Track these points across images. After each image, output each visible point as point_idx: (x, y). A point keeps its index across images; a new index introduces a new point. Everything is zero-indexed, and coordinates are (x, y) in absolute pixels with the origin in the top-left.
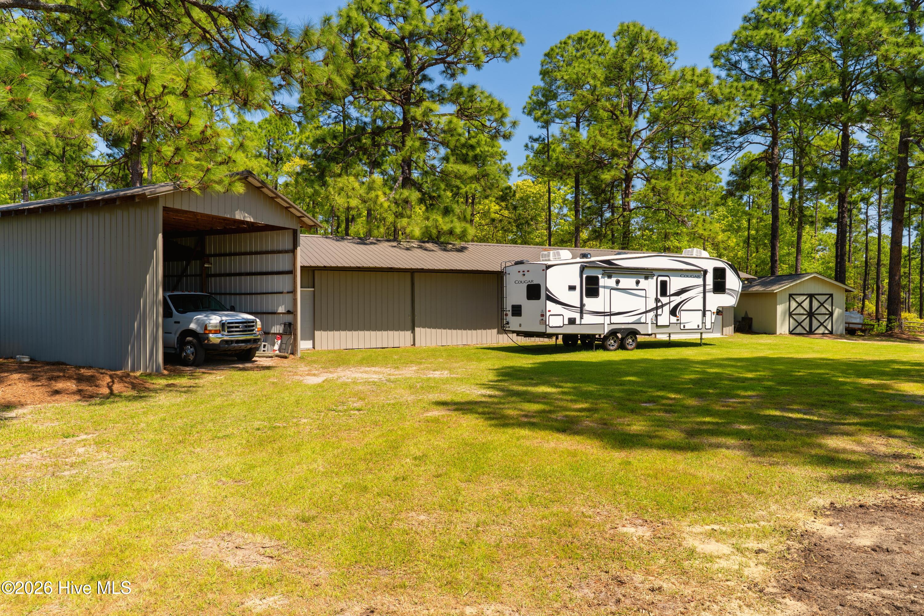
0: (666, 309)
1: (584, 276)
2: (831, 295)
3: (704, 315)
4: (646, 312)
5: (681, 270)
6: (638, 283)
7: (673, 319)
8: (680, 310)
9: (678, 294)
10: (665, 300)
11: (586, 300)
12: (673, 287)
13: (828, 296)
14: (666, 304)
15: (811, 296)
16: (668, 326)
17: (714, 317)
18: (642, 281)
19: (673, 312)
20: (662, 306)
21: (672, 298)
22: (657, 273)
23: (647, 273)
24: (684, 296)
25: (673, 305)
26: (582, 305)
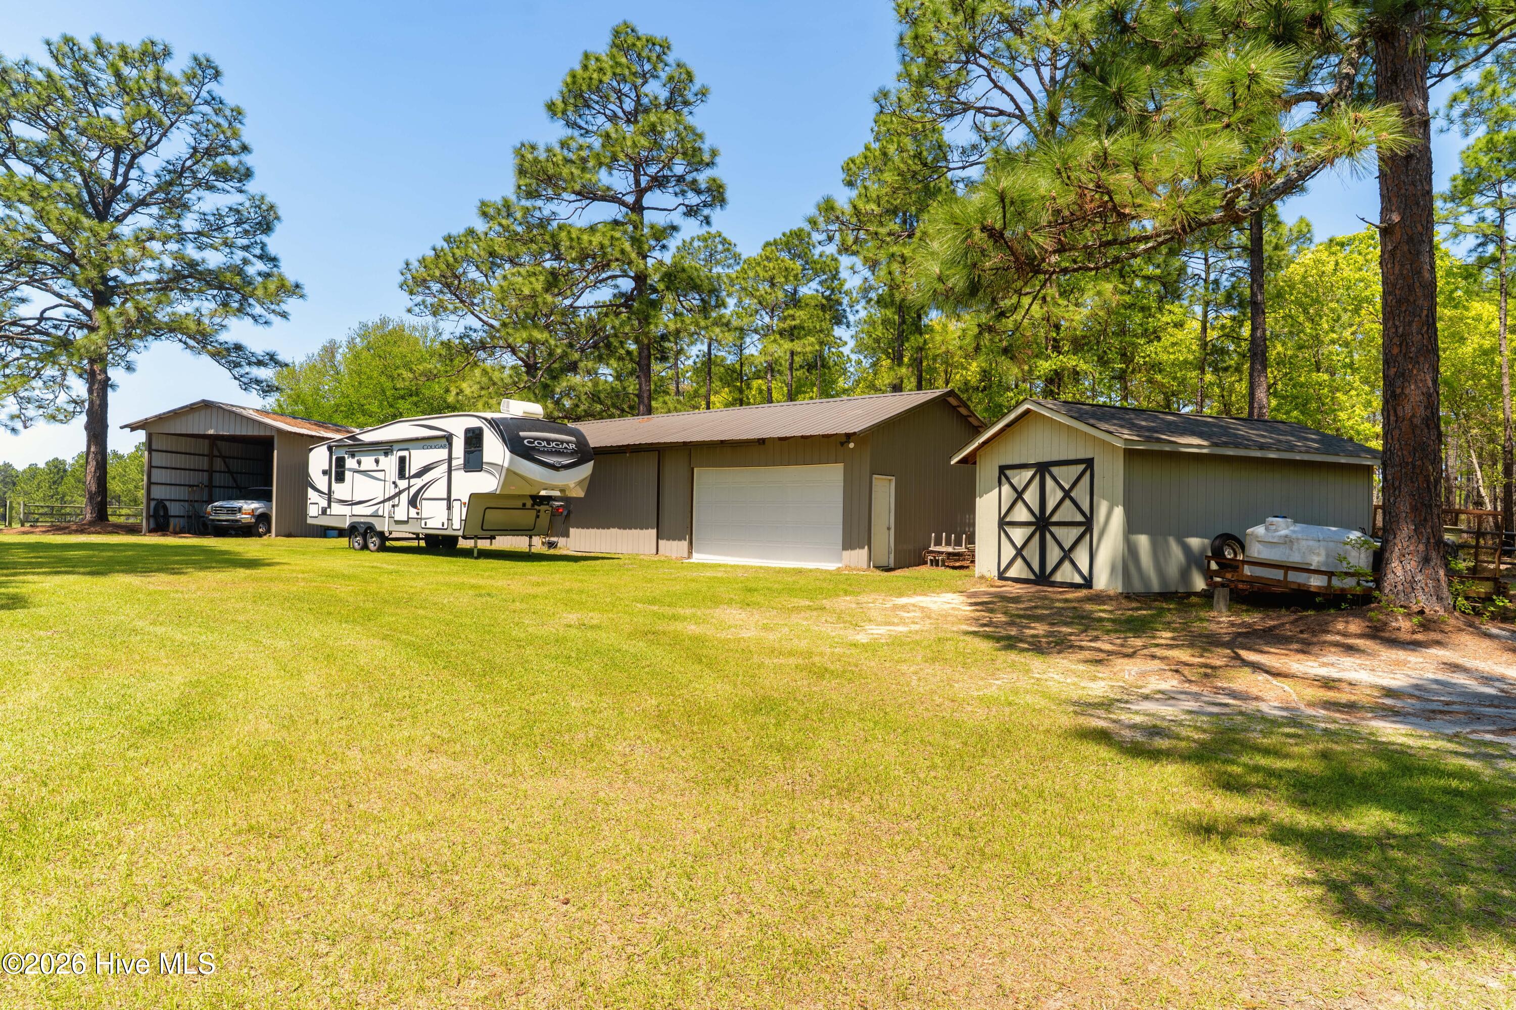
0: (404, 497)
1: (334, 458)
2: (1089, 463)
3: (449, 508)
4: (383, 502)
5: (424, 439)
6: (377, 462)
7: (413, 512)
8: (422, 499)
9: (419, 475)
10: (403, 484)
11: (335, 486)
12: (415, 466)
13: (1082, 467)
14: (404, 490)
15: (1043, 469)
16: (406, 522)
17: (464, 510)
18: (382, 458)
19: (413, 502)
20: (400, 492)
21: (413, 481)
22: (396, 447)
23: (386, 448)
24: (427, 477)
25: (413, 491)
26: (330, 492)
